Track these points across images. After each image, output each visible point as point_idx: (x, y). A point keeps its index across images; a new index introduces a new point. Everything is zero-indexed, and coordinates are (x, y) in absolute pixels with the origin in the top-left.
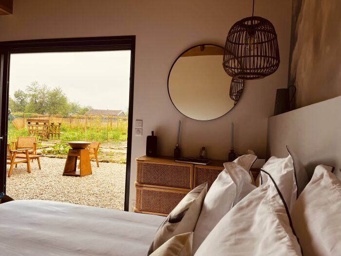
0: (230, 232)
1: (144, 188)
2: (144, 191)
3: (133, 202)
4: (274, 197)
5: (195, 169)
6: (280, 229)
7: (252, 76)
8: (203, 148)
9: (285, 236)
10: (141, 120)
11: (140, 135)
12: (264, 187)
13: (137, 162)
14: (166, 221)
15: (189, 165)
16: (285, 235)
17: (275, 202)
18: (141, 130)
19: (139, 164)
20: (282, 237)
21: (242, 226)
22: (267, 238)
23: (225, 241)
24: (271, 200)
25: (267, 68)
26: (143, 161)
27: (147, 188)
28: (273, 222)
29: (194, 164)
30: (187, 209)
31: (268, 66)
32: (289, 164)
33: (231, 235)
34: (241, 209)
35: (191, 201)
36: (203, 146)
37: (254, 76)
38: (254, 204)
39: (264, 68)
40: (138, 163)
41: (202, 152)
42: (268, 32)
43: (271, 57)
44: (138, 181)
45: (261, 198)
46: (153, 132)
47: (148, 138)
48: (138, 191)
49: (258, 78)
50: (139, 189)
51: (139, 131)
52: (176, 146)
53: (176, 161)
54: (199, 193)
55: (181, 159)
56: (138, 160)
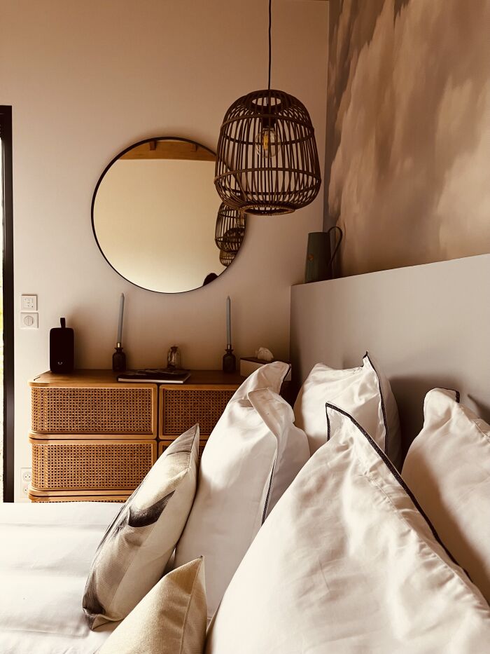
0: (307, 566)
1: (51, 443)
2: (51, 449)
3: (24, 471)
4: (374, 468)
5: (161, 394)
6: (431, 558)
7: (268, 209)
8: (174, 349)
9: (451, 577)
10: (36, 295)
11: (33, 328)
12: (341, 442)
13: (30, 388)
14: (123, 523)
15: (149, 386)
16: (448, 574)
17: (380, 479)
18: (35, 317)
19: (35, 393)
20: (445, 579)
21: (326, 544)
22: (407, 581)
23: (305, 591)
24: (370, 475)
25: (295, 192)
26: (46, 384)
27: (57, 441)
28: (403, 535)
29: (159, 384)
30: (171, 494)
31: (297, 189)
32: (369, 386)
33: (313, 571)
34: (306, 498)
35: (178, 476)
36: (172, 346)
37: (273, 209)
38: (331, 482)
39: (290, 193)
40: (34, 390)
41: (171, 358)
42: (296, 122)
43: (303, 172)
44: (35, 429)
45: (341, 468)
46: (63, 320)
47: (54, 333)
48: (36, 450)
49: (281, 211)
50: (40, 445)
51: (30, 319)
52: (117, 349)
53: (120, 380)
54: (188, 451)
55: (132, 374)
56: (34, 384)
